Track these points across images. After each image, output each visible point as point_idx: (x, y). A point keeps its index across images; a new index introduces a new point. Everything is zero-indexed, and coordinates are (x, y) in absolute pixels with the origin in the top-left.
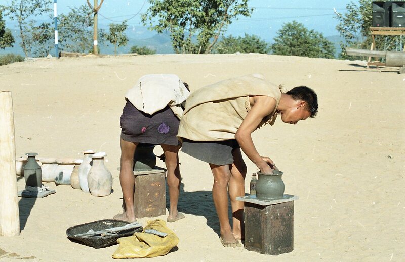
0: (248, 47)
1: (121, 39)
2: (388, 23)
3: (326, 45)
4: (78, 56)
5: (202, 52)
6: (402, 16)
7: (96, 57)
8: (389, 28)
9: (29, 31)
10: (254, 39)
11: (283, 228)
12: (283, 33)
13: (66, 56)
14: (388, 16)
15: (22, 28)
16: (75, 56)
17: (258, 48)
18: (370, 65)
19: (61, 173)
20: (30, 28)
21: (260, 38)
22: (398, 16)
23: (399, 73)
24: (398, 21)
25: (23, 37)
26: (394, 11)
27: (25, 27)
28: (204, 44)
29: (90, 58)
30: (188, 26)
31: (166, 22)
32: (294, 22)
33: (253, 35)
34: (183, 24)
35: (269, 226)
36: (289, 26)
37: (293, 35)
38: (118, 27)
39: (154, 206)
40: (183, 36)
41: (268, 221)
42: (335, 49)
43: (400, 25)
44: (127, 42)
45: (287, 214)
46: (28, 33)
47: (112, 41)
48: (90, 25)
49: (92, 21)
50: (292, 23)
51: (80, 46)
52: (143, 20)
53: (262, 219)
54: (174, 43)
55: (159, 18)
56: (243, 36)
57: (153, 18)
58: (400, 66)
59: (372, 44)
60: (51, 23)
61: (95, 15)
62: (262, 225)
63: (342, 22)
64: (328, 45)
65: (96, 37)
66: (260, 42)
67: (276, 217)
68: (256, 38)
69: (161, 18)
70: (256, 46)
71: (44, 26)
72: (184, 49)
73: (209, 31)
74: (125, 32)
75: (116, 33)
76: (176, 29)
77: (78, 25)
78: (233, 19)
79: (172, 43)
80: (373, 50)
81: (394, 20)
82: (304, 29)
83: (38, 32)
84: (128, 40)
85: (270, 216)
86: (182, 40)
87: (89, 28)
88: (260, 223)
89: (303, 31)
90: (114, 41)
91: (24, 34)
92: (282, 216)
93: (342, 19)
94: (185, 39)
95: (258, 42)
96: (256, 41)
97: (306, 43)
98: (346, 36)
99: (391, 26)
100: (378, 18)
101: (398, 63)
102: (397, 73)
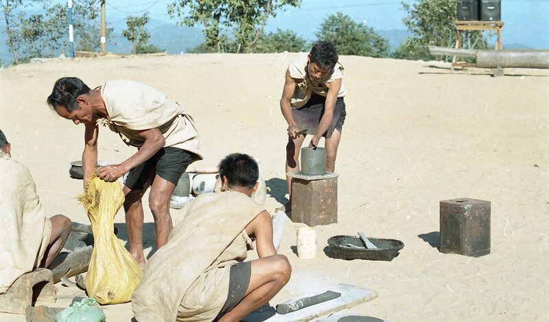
0: (282, 45)
1: (141, 35)
2: (476, 16)
3: (378, 42)
4: (96, 56)
5: (242, 51)
6: (492, 8)
7: (118, 58)
8: (478, 22)
9: (18, 26)
10: (289, 35)
11: (481, 229)
12: (326, 27)
13: (82, 57)
14: (476, 7)
15: (9, 21)
16: (93, 56)
17: (294, 46)
18: (456, 67)
19: (203, 184)
20: (19, 22)
21: (296, 33)
22: (489, 8)
23: (492, 76)
24: (488, 13)
25: (10, 33)
26: (483, 2)
27: (11, 20)
28: (243, 41)
29: (110, 58)
30: (222, 19)
31: (198, 14)
32: (338, 13)
33: (287, 30)
34: (217, 17)
35: (467, 227)
36: (333, 18)
37: (337, 30)
38: (138, 21)
39: (327, 213)
40: (218, 32)
41: (467, 222)
42: (389, 47)
43: (491, 19)
44: (149, 39)
45: (485, 215)
46: (15, 28)
47: (131, 37)
48: (93, 18)
49: (96, 13)
50: (336, 15)
51: (81, 44)
52: (170, 12)
53: (461, 220)
54: (207, 40)
55: (190, 9)
56: (275, 32)
57: (182, 10)
58: (492, 68)
59: (457, 42)
60: (44, 15)
61: (102, 5)
62: (461, 225)
63: (410, 14)
64: (380, 42)
65: (104, 34)
66: (296, 38)
67: (475, 218)
68: (291, 33)
69: (193, 9)
70: (291, 44)
71: (36, 20)
72: (219, 48)
73: (250, 25)
74: (147, 26)
75: (135, 28)
76: (210, 22)
77: (78, 18)
78: (277, 11)
79: (205, 40)
80: (459, 48)
81: (484, 11)
82: (352, 23)
83: (28, 27)
84: (150, 37)
85: (469, 217)
86: (216, 36)
87: (92, 22)
88: (457, 223)
89: (350, 24)
90: (133, 38)
91: (12, 29)
92: (480, 217)
93: (410, 10)
94: (220, 34)
95: (294, 38)
96: (291, 37)
97: (354, 39)
98: (415, 31)
99: (479, 19)
100: (463, 9)
101: (491, 64)
102: (489, 76)
